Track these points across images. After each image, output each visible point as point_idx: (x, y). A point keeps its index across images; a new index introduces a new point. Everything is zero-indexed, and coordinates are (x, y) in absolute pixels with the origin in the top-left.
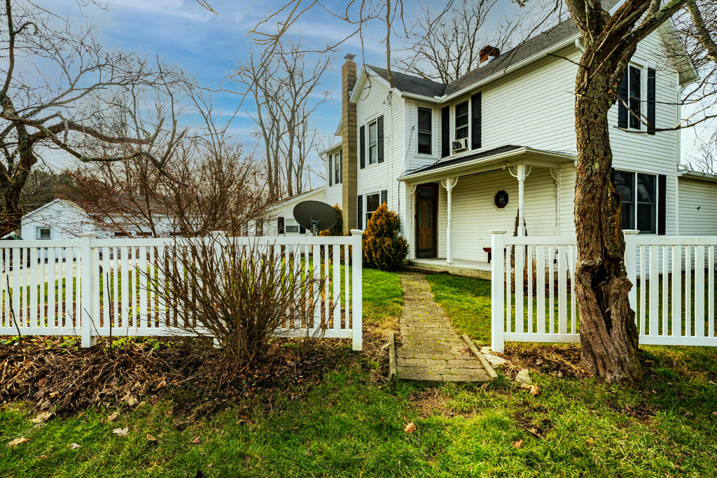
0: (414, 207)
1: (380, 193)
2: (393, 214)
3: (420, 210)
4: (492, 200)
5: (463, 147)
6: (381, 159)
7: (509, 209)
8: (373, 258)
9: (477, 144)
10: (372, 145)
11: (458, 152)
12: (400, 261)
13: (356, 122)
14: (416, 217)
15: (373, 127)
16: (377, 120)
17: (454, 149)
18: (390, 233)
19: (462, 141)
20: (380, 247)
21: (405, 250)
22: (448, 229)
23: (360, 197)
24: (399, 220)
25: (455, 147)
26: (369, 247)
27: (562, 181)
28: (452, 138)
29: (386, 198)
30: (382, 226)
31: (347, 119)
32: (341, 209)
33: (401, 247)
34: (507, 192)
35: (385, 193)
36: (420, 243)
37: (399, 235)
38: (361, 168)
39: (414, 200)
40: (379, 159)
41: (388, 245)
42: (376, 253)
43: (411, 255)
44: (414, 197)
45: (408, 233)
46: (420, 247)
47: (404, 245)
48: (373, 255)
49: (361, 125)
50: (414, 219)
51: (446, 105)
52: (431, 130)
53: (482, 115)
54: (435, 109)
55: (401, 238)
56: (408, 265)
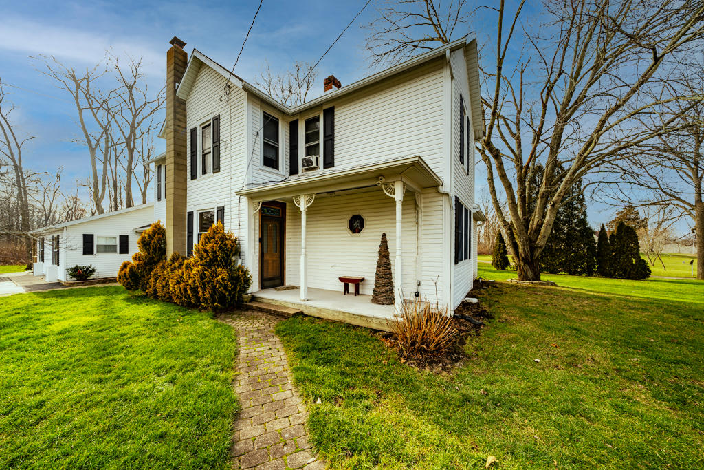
0: (258, 228)
1: (216, 210)
2: (231, 237)
3: (265, 231)
4: (346, 224)
5: (314, 165)
6: (217, 169)
7: (365, 234)
8: (199, 297)
9: (329, 163)
10: (206, 152)
11: (307, 170)
12: (240, 296)
13: (186, 123)
14: (261, 240)
15: (207, 131)
16: (211, 122)
17: (304, 166)
18: (226, 262)
19: (313, 158)
20: (210, 281)
21: (247, 282)
22: (302, 257)
23: (191, 214)
24: (239, 244)
25: (305, 164)
26: (194, 281)
27: (424, 207)
28: (302, 154)
29: (223, 216)
30: (214, 252)
31: (172, 116)
32: (164, 227)
33: (241, 280)
34: (363, 216)
35: (221, 210)
36: (265, 270)
37: (239, 263)
38: (192, 179)
39: (258, 221)
40: (214, 169)
41: (223, 279)
42: (204, 290)
43: (254, 288)
44: (258, 217)
45: (250, 260)
46: (265, 276)
47: (245, 277)
48: (200, 294)
49: (192, 127)
50: (258, 243)
51: (295, 119)
52: (278, 142)
53: (335, 131)
54: (283, 119)
55: (241, 268)
56: (251, 301)
